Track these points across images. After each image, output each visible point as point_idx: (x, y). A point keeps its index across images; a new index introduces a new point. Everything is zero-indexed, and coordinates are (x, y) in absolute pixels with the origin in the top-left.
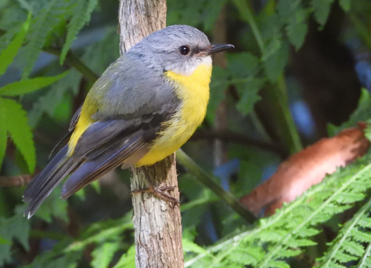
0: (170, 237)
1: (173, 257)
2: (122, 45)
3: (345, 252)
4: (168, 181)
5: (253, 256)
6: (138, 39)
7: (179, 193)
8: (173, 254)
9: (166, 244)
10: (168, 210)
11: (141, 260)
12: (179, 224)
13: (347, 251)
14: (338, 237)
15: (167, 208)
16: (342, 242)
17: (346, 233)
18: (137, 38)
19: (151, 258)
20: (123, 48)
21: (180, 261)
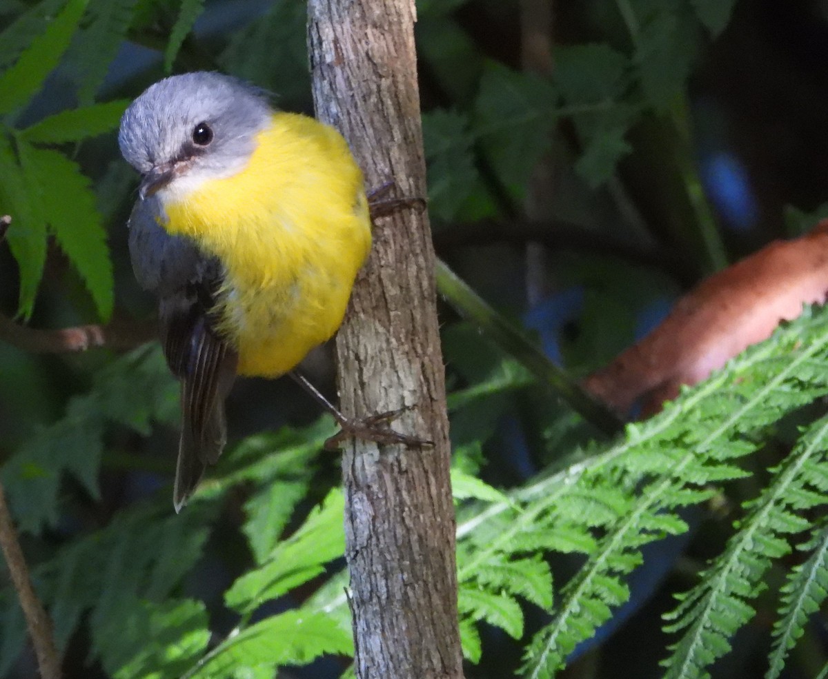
0: (424, 469)
1: (430, 514)
2: (311, 26)
3: (808, 487)
4: (419, 338)
5: (609, 508)
6: (348, 13)
7: (443, 367)
8: (430, 508)
9: (414, 483)
10: (420, 405)
11: (358, 520)
12: (445, 438)
13: (813, 483)
14: (794, 452)
15: (416, 402)
16: (801, 463)
17: (811, 443)
18: (346, 12)
19: (380, 517)
20: (314, 33)
21: (446, 523)
